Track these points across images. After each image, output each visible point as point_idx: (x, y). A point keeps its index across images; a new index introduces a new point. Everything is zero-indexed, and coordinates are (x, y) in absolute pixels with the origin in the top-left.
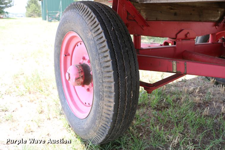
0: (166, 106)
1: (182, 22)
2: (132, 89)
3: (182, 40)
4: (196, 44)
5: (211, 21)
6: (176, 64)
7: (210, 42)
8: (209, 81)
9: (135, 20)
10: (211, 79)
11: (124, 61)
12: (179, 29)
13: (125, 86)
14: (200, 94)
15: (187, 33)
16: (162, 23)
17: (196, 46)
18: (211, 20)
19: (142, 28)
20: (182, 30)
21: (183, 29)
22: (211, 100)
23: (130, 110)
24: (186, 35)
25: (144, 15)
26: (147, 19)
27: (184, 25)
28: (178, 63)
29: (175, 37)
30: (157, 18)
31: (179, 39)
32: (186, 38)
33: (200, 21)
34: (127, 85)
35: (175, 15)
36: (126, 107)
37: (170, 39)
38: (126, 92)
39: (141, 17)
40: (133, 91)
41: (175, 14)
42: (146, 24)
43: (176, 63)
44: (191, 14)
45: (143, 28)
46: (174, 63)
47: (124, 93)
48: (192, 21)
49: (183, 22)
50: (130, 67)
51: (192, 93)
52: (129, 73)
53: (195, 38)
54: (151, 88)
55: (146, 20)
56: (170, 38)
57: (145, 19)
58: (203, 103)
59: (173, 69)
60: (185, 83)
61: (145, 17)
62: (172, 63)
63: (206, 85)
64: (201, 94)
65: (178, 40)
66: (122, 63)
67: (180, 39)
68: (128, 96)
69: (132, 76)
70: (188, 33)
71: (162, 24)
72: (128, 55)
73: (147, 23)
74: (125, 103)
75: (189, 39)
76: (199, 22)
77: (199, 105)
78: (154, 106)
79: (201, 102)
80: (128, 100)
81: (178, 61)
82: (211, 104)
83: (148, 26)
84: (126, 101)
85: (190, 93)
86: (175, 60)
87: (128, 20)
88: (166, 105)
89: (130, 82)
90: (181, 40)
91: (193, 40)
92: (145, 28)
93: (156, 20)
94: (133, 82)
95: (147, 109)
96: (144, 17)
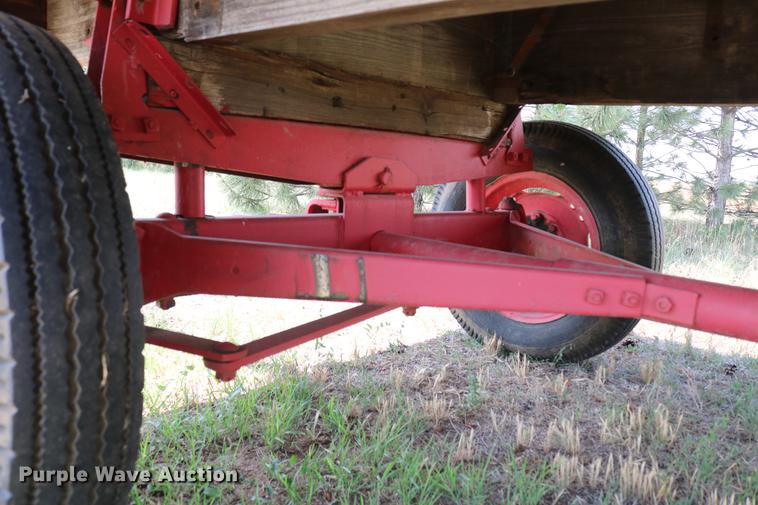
0: (322, 438)
1: (362, 131)
2: (104, 348)
3: (365, 194)
4: (416, 210)
5: (465, 139)
6: (329, 267)
7: (468, 209)
8: (479, 345)
9: (177, 109)
10: (486, 338)
11: (67, 226)
12: (354, 156)
13: (64, 329)
14: (448, 390)
15: (381, 169)
16: (286, 128)
17: (420, 219)
18: (464, 134)
19: (206, 140)
20: (363, 159)
21: (365, 155)
22: (485, 406)
23: (103, 440)
24: (379, 179)
25: (214, 94)
26: (226, 107)
27: (369, 142)
28: (335, 260)
29: (338, 183)
30: (265, 110)
31: (354, 191)
32: (379, 188)
33: (427, 135)
34: (75, 329)
35: (334, 106)
36: (81, 427)
37: (324, 190)
38: (75, 358)
39: (203, 102)
40: (112, 357)
41: (337, 102)
42: (221, 123)
43: (328, 261)
44: (394, 108)
45: (211, 141)
46: (321, 262)
47: (60, 362)
48: (400, 132)
49: (367, 132)
50: (95, 253)
51: (422, 387)
52: (86, 276)
53: (413, 191)
54: (226, 358)
55: (223, 114)
56: (322, 187)
57: (219, 108)
58: (456, 418)
59: (315, 285)
60: (400, 357)
61: (219, 101)
62: (314, 266)
63: (471, 359)
64: (452, 390)
65: (349, 194)
66: (55, 233)
67: (357, 190)
68: (81, 373)
69: (105, 292)
70: (386, 170)
71: (286, 130)
72: (88, 202)
73: (224, 122)
74: (71, 408)
75: (392, 193)
76: (424, 138)
77: (444, 427)
78: (275, 443)
79: (452, 415)
80: (83, 394)
81: (333, 256)
82: (484, 419)
83: (230, 133)
84: (77, 397)
85: (415, 389)
86: (322, 252)
87: (149, 106)
88: (321, 435)
89: (90, 315)
90: (360, 193)
91: (404, 195)
92: (219, 140)
93: (264, 117)
94: (106, 315)
95: (251, 453)
96: (216, 100)
